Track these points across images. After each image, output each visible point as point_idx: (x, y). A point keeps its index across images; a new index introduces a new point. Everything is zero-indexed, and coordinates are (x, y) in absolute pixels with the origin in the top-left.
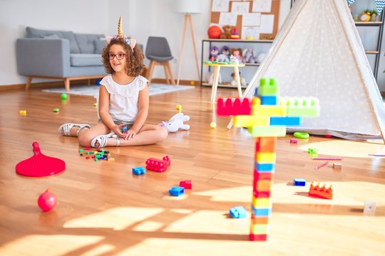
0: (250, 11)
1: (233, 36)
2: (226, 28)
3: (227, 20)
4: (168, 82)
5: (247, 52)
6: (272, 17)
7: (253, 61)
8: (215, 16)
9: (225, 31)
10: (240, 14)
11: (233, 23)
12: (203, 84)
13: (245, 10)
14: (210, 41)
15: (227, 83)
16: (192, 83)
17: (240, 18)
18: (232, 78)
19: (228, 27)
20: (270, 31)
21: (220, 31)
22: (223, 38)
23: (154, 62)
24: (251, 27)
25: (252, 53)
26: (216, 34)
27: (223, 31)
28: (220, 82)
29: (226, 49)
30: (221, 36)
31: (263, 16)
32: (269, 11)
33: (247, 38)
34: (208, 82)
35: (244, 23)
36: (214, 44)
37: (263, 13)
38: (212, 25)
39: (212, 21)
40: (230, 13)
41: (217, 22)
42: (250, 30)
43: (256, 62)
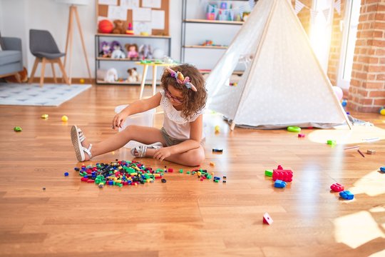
0: (141, 6)
1: (128, 32)
2: (117, 22)
3: (115, 14)
4: (56, 81)
5: (144, 48)
6: (162, 13)
7: (150, 57)
8: (103, 10)
9: (117, 25)
10: (130, 8)
11: (123, 17)
12: (99, 82)
13: (135, 4)
14: (99, 36)
15: (124, 80)
16: (82, 81)
17: (130, 12)
18: (128, 74)
19: (119, 21)
20: (161, 26)
21: (111, 25)
22: (117, 33)
23: (44, 60)
24: (143, 22)
25: (149, 49)
26: (108, 28)
27: (114, 26)
28: (117, 78)
29: (117, 44)
30: (115, 31)
31: (154, 12)
32: (159, 6)
33: (142, 34)
34: (103, 80)
35: (135, 18)
36: (103, 39)
37: (153, 9)
38: (101, 18)
39: (100, 14)
40: (119, 7)
41: (106, 16)
42: (142, 25)
43: (153, 58)
